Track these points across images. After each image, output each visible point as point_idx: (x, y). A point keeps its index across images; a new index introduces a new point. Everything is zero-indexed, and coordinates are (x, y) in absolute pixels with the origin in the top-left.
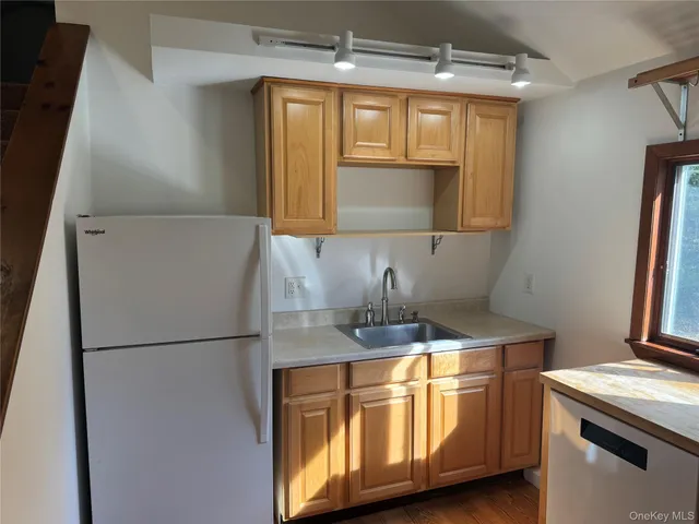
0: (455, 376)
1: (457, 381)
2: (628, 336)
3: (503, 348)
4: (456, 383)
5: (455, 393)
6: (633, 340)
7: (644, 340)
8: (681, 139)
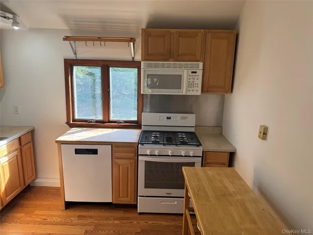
0: (5, 156)
1: (7, 157)
2: (66, 122)
3: (20, 138)
4: (7, 159)
5: (7, 163)
6: (68, 123)
7: (71, 122)
8: (75, 58)
